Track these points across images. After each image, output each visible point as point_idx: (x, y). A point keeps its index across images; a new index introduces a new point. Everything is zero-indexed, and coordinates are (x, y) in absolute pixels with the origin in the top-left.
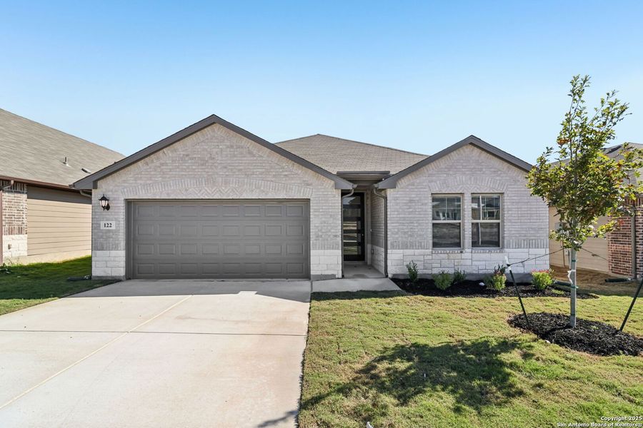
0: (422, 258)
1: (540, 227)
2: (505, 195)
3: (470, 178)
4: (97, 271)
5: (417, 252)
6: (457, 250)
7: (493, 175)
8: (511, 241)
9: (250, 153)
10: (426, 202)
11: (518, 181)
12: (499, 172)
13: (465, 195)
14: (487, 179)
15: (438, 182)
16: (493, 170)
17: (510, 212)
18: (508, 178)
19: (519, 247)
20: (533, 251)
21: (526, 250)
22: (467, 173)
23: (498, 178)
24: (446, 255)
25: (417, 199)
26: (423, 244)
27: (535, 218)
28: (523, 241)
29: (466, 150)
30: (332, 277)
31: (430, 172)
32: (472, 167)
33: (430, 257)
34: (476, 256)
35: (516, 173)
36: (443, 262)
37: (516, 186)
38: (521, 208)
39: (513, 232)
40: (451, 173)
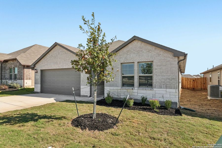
0: (116, 91)
1: (173, 78)
2: (154, 62)
3: (137, 55)
4: (35, 90)
5: (115, 88)
6: (131, 88)
7: (147, 53)
8: (157, 85)
9: (66, 53)
10: (119, 67)
11: (161, 55)
12: (151, 51)
13: (135, 63)
14: (145, 55)
15: (123, 58)
16: (147, 50)
17: (156, 70)
18: (155, 54)
19: (161, 88)
20: (168, 90)
21: (165, 90)
22: (136, 53)
23: (150, 54)
24: (126, 90)
25: (115, 66)
26: (117, 85)
27: (170, 73)
28: (163, 85)
29: (135, 43)
30: (86, 96)
31: (120, 54)
32: (138, 50)
33: (120, 91)
34: (139, 91)
35: (159, 51)
36: (125, 93)
37: (159, 57)
38: (162, 68)
39: (158, 80)
40: (129, 53)
